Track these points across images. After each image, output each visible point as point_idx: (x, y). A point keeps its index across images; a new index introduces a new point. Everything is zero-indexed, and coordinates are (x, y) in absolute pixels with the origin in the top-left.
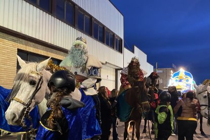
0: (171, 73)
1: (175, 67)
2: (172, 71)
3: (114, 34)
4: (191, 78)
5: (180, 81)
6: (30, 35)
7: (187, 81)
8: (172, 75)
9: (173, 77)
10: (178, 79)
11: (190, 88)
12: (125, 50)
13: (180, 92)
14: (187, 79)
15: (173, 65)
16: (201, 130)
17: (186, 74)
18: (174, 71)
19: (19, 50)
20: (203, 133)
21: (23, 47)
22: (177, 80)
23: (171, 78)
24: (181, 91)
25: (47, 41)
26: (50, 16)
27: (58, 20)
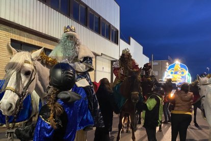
0: (166, 65)
1: (171, 59)
2: (167, 64)
3: (110, 25)
4: (187, 70)
5: (176, 73)
6: (24, 25)
7: (183, 73)
8: (168, 67)
9: (169, 69)
10: (173, 71)
11: (185, 80)
12: (121, 42)
13: (175, 84)
14: (182, 71)
15: (169, 57)
16: (195, 121)
17: (182, 66)
18: (170, 63)
19: (12, 40)
20: (196, 125)
21: (17, 37)
22: (172, 73)
23: (167, 70)
24: (177, 83)
25: (41, 31)
26: (44, 5)
27: (53, 10)
